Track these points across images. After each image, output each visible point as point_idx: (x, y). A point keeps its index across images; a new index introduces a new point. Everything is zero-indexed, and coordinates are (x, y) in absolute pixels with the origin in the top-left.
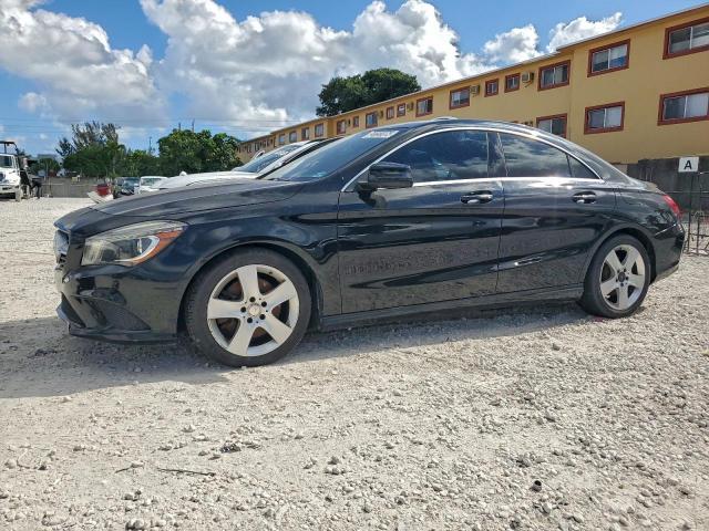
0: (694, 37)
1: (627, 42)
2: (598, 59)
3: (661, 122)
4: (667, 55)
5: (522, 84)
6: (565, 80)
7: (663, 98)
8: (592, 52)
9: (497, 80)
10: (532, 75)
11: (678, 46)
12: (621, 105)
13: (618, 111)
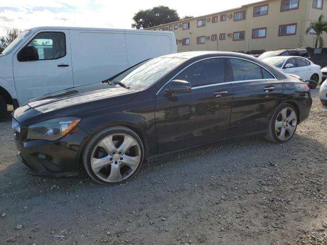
0: (291, 4)
1: (267, 5)
2: (257, 11)
3: (279, 35)
4: (282, 10)
5: (227, 19)
6: (244, 18)
7: (280, 26)
8: (255, 8)
9: (217, 17)
10: (231, 15)
11: (285, 7)
12: (265, 28)
13: (264, 30)
